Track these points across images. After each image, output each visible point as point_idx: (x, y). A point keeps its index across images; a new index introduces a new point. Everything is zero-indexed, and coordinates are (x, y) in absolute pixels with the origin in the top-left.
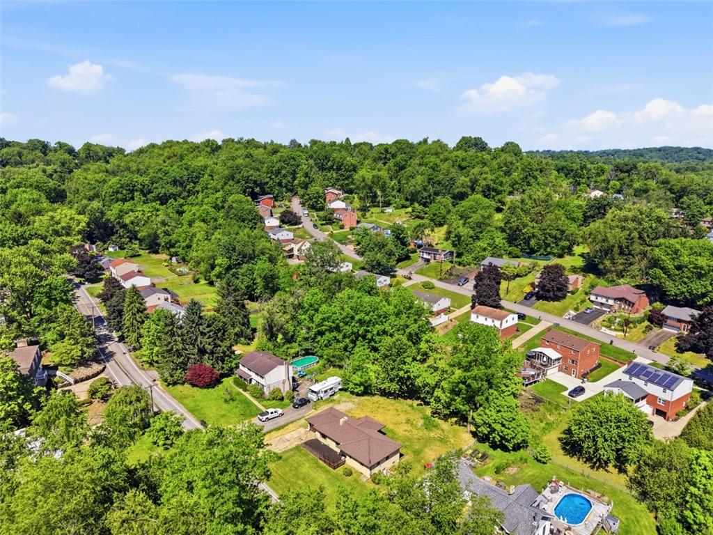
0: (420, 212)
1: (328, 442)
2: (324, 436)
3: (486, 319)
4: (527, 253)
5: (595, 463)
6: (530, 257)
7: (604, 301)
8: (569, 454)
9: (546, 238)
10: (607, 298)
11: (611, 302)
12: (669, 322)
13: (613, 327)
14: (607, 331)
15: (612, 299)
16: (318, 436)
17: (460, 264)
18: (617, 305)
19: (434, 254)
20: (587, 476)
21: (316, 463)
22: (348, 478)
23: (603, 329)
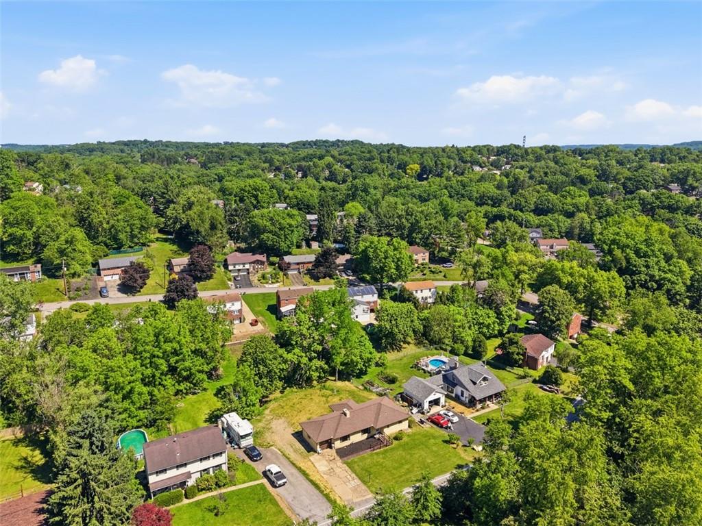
1: (354, 439)
4: (114, 249)
5: (396, 348)
6: (120, 252)
7: (241, 267)
9: (132, 230)
10: (244, 264)
11: (247, 266)
12: (291, 267)
13: (270, 282)
14: (271, 286)
15: (247, 263)
16: (338, 444)
17: (74, 275)
18: (252, 267)
19: (20, 274)
20: (405, 357)
21: (377, 454)
22: (405, 439)
23: (266, 285)
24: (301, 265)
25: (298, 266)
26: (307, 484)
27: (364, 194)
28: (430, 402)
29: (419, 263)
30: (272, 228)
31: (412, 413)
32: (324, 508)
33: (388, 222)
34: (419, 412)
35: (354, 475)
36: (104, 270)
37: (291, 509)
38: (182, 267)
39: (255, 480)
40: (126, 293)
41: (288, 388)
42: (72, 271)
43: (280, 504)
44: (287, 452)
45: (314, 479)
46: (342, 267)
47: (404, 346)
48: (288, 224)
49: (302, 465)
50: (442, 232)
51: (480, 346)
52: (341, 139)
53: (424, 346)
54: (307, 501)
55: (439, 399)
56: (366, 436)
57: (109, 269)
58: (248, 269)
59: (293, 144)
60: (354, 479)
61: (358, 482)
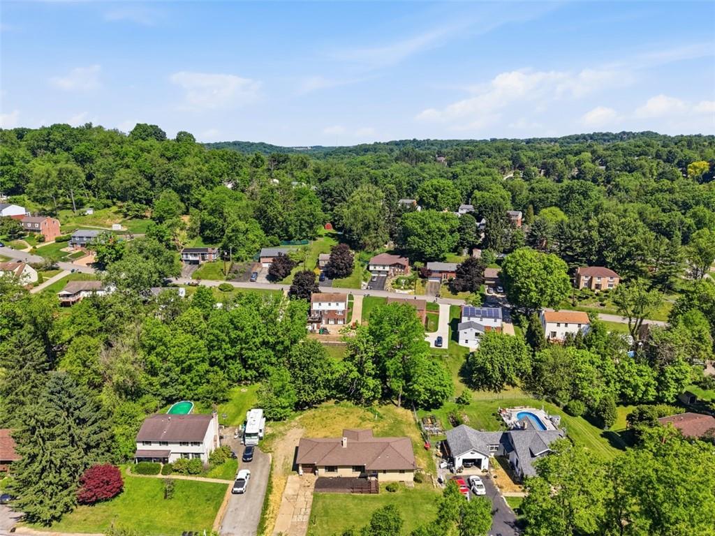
0: (137, 211)
1: (342, 473)
2: (331, 468)
3: (330, 305)
4: (285, 240)
5: (495, 388)
6: (289, 244)
7: (381, 268)
8: (475, 389)
9: (301, 224)
10: (384, 266)
11: (387, 269)
12: (434, 275)
13: (402, 287)
14: (401, 292)
15: (387, 266)
16: (322, 472)
17: (238, 259)
18: (392, 270)
19: (202, 254)
20: (498, 400)
21: (354, 498)
22: (399, 492)
23: (397, 290)
24: (443, 274)
25: (440, 275)
27: (581, 197)
28: (465, 461)
29: (602, 289)
30: (420, 231)
31: (440, 466)
33: (571, 233)
34: (448, 467)
35: (309, 511)
36: (263, 257)
37: (223, 519)
38: (326, 263)
39: (226, 479)
40: (270, 281)
41: (346, 400)
42: (237, 256)
43: (221, 508)
45: (271, 499)
46: (494, 282)
47: (506, 387)
48: (438, 228)
49: (275, 481)
50: (646, 252)
51: (604, 411)
52: (627, 131)
53: (534, 393)
54: (241, 518)
55: (480, 460)
56: (358, 474)
57: (267, 257)
58: (388, 272)
59: (564, 138)
60: (305, 514)
61: (306, 519)
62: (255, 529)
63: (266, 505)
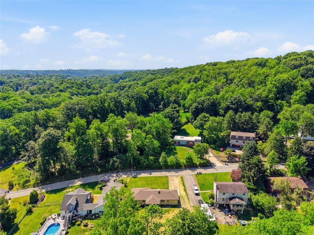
26: (186, 186)
32: (185, 177)
37: (195, 180)
39: (203, 193)
44: (187, 200)
45: (183, 187)
49: (185, 193)
54: (189, 180)
60: (170, 183)
61: (170, 182)
62: (183, 177)
63: (184, 186)
